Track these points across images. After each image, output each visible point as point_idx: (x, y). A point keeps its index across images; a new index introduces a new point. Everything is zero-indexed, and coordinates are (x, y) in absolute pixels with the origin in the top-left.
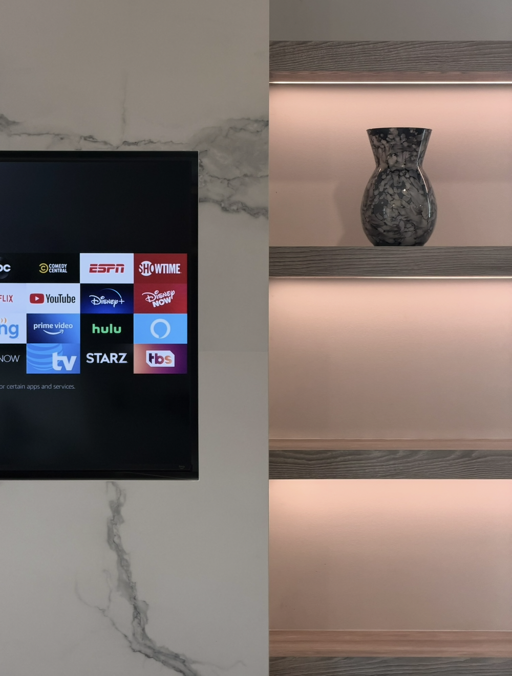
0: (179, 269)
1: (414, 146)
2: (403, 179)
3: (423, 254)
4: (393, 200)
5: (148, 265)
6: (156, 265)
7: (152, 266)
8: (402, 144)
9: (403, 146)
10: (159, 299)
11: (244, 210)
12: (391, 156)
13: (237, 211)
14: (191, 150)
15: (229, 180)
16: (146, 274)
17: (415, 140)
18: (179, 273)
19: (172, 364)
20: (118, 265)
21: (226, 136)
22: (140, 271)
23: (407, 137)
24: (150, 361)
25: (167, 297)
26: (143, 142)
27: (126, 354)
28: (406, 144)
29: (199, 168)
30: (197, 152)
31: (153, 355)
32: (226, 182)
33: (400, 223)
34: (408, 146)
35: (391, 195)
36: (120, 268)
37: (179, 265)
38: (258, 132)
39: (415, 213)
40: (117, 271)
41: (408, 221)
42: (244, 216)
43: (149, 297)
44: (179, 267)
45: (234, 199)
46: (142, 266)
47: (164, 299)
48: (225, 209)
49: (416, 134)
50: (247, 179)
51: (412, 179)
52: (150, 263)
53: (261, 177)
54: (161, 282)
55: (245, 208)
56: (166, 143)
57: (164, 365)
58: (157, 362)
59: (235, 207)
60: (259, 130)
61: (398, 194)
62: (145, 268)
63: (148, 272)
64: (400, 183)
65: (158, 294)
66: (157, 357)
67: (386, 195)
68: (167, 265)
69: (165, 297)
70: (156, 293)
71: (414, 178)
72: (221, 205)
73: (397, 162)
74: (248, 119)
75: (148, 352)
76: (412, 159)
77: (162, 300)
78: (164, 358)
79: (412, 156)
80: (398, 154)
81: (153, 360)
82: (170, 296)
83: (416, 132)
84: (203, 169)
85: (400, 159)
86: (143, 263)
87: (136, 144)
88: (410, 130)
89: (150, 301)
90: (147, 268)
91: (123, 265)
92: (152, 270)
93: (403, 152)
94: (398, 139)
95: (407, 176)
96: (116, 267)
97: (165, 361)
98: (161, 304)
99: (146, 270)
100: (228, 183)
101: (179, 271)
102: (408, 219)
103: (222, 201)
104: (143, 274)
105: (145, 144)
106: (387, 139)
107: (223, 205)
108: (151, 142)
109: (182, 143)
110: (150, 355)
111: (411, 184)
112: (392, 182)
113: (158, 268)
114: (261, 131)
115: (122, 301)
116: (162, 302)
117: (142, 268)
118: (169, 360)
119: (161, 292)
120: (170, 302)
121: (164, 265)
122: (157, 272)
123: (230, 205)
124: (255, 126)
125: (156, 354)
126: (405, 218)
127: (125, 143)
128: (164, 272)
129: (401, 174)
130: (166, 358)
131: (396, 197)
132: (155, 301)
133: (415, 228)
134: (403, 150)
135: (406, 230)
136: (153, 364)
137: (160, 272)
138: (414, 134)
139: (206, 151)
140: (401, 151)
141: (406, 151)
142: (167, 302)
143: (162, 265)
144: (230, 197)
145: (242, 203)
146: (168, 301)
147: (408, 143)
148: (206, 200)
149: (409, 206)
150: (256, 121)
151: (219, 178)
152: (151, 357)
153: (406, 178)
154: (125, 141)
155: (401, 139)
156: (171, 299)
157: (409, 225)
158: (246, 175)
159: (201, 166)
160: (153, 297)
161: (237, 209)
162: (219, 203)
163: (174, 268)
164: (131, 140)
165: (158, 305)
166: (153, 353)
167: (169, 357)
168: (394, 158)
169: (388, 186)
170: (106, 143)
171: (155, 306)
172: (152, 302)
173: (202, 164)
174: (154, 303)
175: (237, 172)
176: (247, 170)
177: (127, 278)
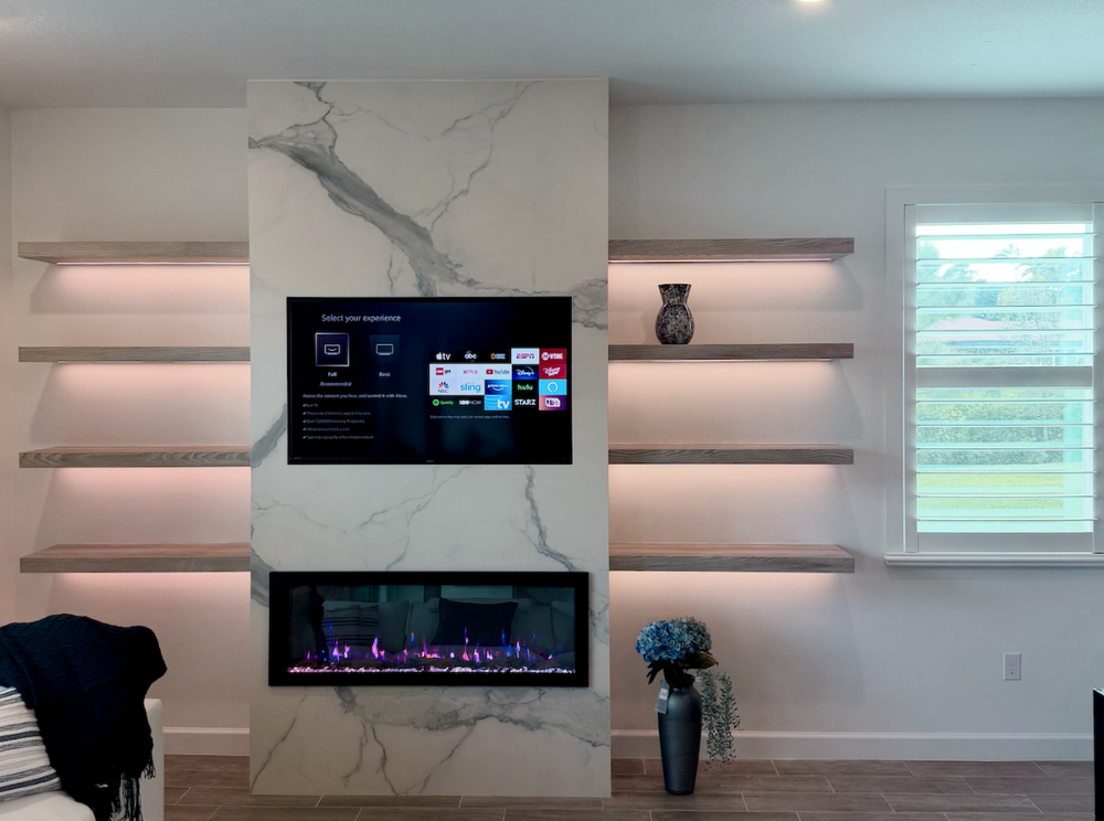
1: (682, 293)
2: (677, 310)
3: (686, 349)
4: (672, 321)
5: (546, 354)
6: (550, 354)
7: (548, 355)
8: (676, 292)
11: (595, 326)
12: (671, 298)
14: (568, 296)
17: (683, 290)
18: (562, 359)
19: (559, 405)
20: (531, 355)
21: (586, 289)
22: (542, 357)
23: (679, 289)
25: (556, 371)
27: (535, 400)
30: (571, 297)
33: (676, 333)
34: (679, 293)
35: (671, 318)
37: (562, 354)
39: (683, 328)
43: (546, 371)
45: (590, 320)
46: (543, 355)
50: (597, 310)
53: (604, 309)
54: (552, 363)
56: (555, 293)
57: (555, 406)
58: (551, 404)
61: (674, 318)
64: (675, 312)
65: (551, 370)
66: (551, 402)
67: (668, 318)
68: (556, 354)
71: (683, 310)
72: (583, 324)
74: (597, 280)
75: (546, 400)
76: (682, 300)
77: (553, 372)
78: (555, 402)
80: (674, 297)
82: (558, 370)
83: (683, 286)
85: (675, 300)
86: (543, 353)
87: (540, 293)
88: (680, 285)
89: (547, 373)
91: (534, 355)
92: (548, 357)
94: (674, 290)
95: (679, 308)
97: (555, 404)
98: (553, 375)
99: (545, 357)
100: (587, 313)
101: (562, 357)
102: (680, 331)
103: (585, 321)
104: (544, 359)
105: (545, 293)
106: (669, 290)
108: (548, 292)
109: (563, 293)
111: (681, 313)
112: (671, 311)
113: (552, 356)
114: (604, 286)
115: (533, 373)
118: (557, 403)
119: (553, 368)
120: (557, 373)
122: (551, 358)
123: (588, 324)
127: (535, 292)
128: (555, 358)
132: (550, 373)
133: (683, 336)
134: (677, 295)
135: (678, 336)
136: (549, 405)
137: (553, 358)
139: (576, 296)
143: (553, 354)
145: (594, 323)
148: (576, 321)
149: (680, 324)
150: (602, 281)
151: (582, 310)
152: (548, 402)
157: (680, 334)
159: (573, 304)
160: (548, 371)
161: (592, 326)
163: (559, 356)
164: (538, 291)
165: (551, 375)
166: (549, 400)
167: (557, 401)
169: (669, 314)
170: (524, 293)
171: (549, 376)
175: (592, 307)
176: (597, 306)
177: (536, 361)
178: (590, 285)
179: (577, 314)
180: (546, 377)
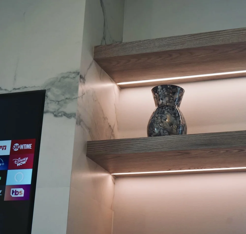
0: (31, 146)
1: (170, 94)
2: (164, 109)
3: (165, 140)
4: (157, 120)
5: (17, 145)
6: (21, 145)
7: (19, 146)
8: (164, 93)
9: (165, 94)
10: (20, 162)
11: (65, 115)
12: (160, 100)
13: (61, 116)
14: (43, 89)
15: (59, 102)
16: (16, 150)
17: (171, 91)
18: (31, 148)
19: (23, 196)
20: (4, 146)
21: (60, 81)
22: (13, 148)
23: (166, 90)
24: (13, 194)
25: (24, 161)
26: (22, 88)
27: (1, 191)
28: (166, 93)
29: (46, 97)
30: (46, 90)
31: (14, 191)
32: (57, 103)
33: (161, 130)
34: (167, 94)
35: (157, 117)
36: (4, 147)
37: (31, 144)
38: (74, 78)
39: (169, 125)
40: (3, 149)
41: (165, 129)
42: (64, 118)
43: (16, 161)
44: (31, 145)
45: (61, 110)
46: (14, 146)
47: (23, 162)
48: (56, 116)
49: (171, 88)
50: (67, 100)
51: (169, 110)
52: (18, 144)
53: (74, 99)
54: (22, 153)
55: (65, 114)
56: (32, 87)
57: (19, 196)
58: (16, 194)
59: (60, 114)
60: (75, 77)
61: (160, 116)
62: (15, 147)
63: (17, 149)
64: (162, 111)
65: (20, 160)
66: (16, 192)
67: (155, 118)
68: (26, 145)
69: (23, 161)
70: (19, 159)
71: (170, 109)
72: (54, 114)
73: (162, 102)
74: (70, 72)
75: (12, 189)
76: (170, 101)
77: (21, 162)
78: (19, 192)
79: (170, 99)
80: (163, 99)
81: (14, 193)
82: (26, 160)
83: (171, 87)
84: (48, 97)
85: (164, 101)
86: (15, 145)
87: (19, 89)
88: (168, 86)
89: (16, 163)
90: (17, 147)
91: (6, 146)
92: (19, 148)
93: (165, 97)
94: (162, 91)
95: (167, 108)
96: (2, 147)
97: (19, 194)
98: (21, 164)
99: (16, 148)
100: (58, 103)
101: (31, 147)
102: (165, 128)
103: (55, 112)
104: (14, 150)
105: (23, 89)
106: (157, 92)
107: (55, 114)
108: (26, 87)
109: (39, 87)
110: (13, 190)
111: (168, 112)
112: (158, 111)
113: (22, 147)
114: (76, 77)
115: (3, 164)
116: (21, 163)
117: (14, 147)
118: (21, 193)
119: (22, 158)
120: (25, 163)
121: (24, 145)
122: (21, 149)
123: (58, 113)
124: (73, 75)
125: (16, 190)
126: (163, 127)
127: (14, 89)
128: (24, 149)
129: (164, 108)
130: (20, 192)
131: (159, 118)
132: (18, 163)
133: (169, 133)
134: (165, 96)
135: (164, 134)
136: (14, 196)
137: (22, 149)
138: (170, 88)
139: (50, 89)
140: (164, 97)
141: (167, 97)
142: (24, 164)
143: (23, 145)
144: (59, 109)
145: (64, 112)
146: (24, 162)
147: (167, 92)
148: (47, 112)
149: (165, 121)
150: (74, 73)
151: (54, 101)
152: (13, 192)
153: (166, 109)
154: (14, 88)
155: (163, 91)
156: (26, 162)
157: (165, 131)
158: (67, 99)
159: (47, 96)
160: (17, 161)
161: (61, 115)
162: (53, 113)
163: (29, 146)
164: (17, 87)
165: (19, 165)
166: (14, 189)
167: (22, 191)
168: (161, 101)
169: (156, 114)
170: (6, 90)
171: (18, 166)
172: (17, 164)
173: (47, 95)
174: (18, 164)
175: (63, 98)
176: (68, 96)
177: (7, 152)
178: (64, 77)
179: (49, 106)
180: (15, 167)
